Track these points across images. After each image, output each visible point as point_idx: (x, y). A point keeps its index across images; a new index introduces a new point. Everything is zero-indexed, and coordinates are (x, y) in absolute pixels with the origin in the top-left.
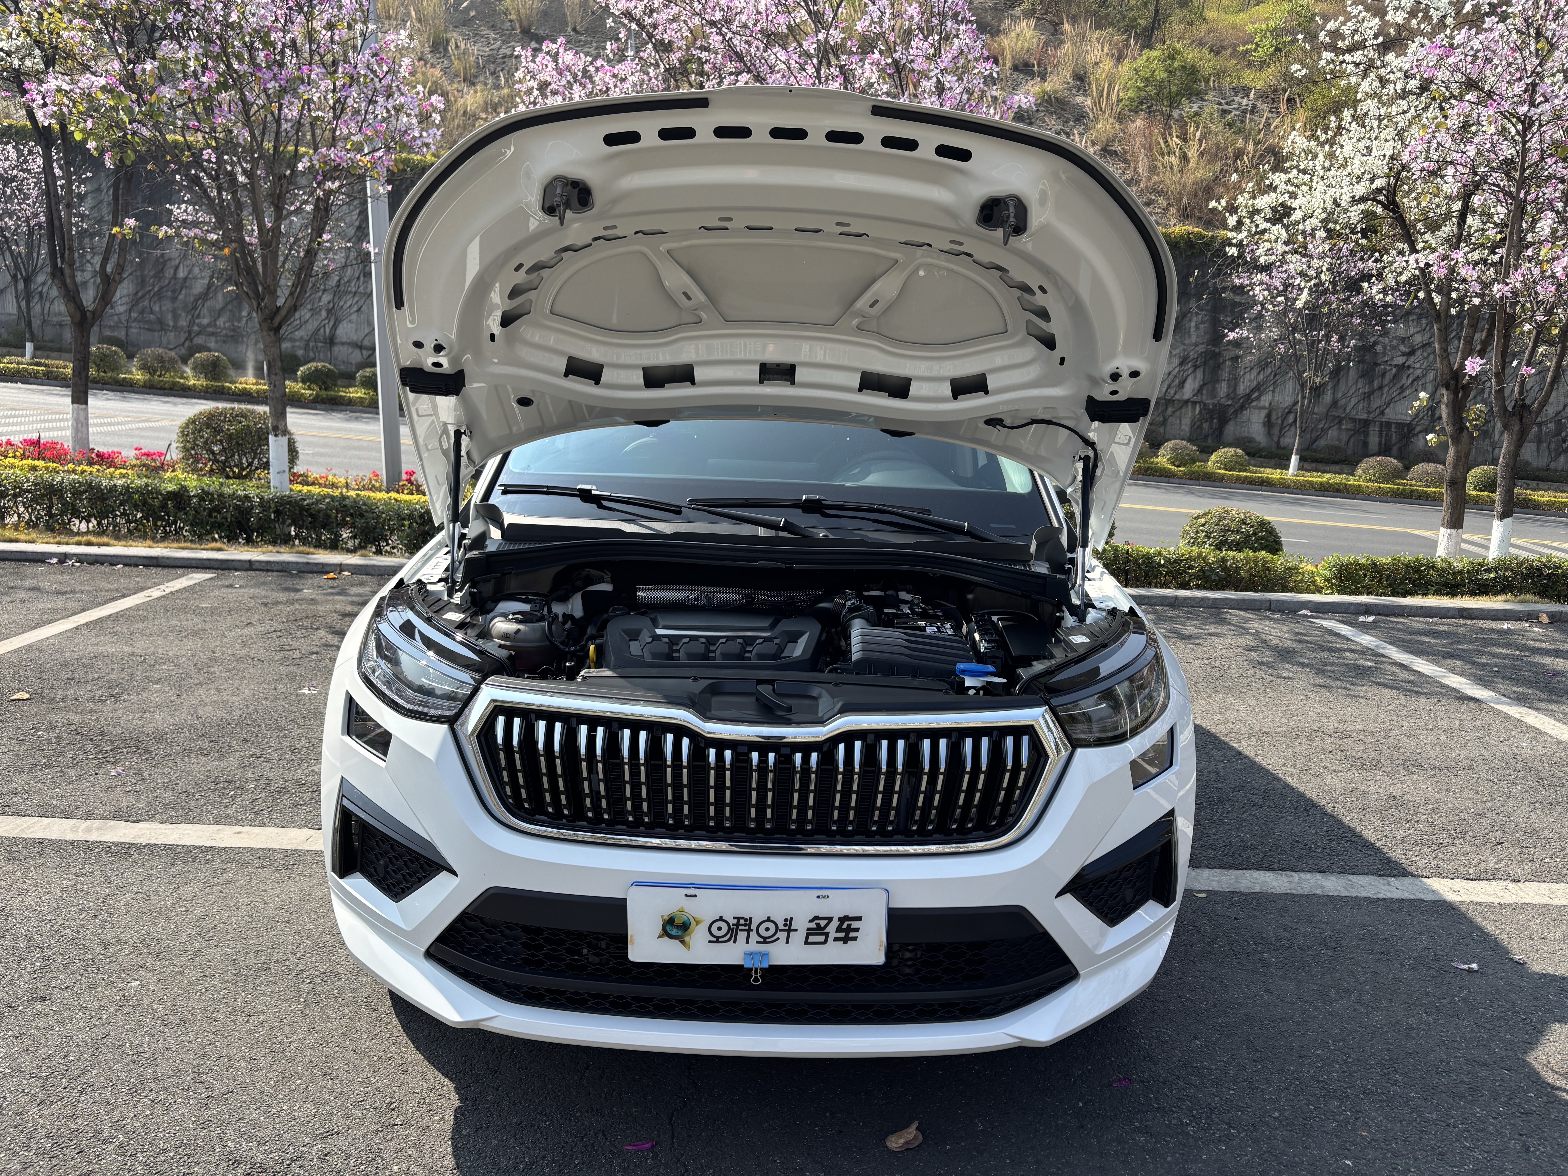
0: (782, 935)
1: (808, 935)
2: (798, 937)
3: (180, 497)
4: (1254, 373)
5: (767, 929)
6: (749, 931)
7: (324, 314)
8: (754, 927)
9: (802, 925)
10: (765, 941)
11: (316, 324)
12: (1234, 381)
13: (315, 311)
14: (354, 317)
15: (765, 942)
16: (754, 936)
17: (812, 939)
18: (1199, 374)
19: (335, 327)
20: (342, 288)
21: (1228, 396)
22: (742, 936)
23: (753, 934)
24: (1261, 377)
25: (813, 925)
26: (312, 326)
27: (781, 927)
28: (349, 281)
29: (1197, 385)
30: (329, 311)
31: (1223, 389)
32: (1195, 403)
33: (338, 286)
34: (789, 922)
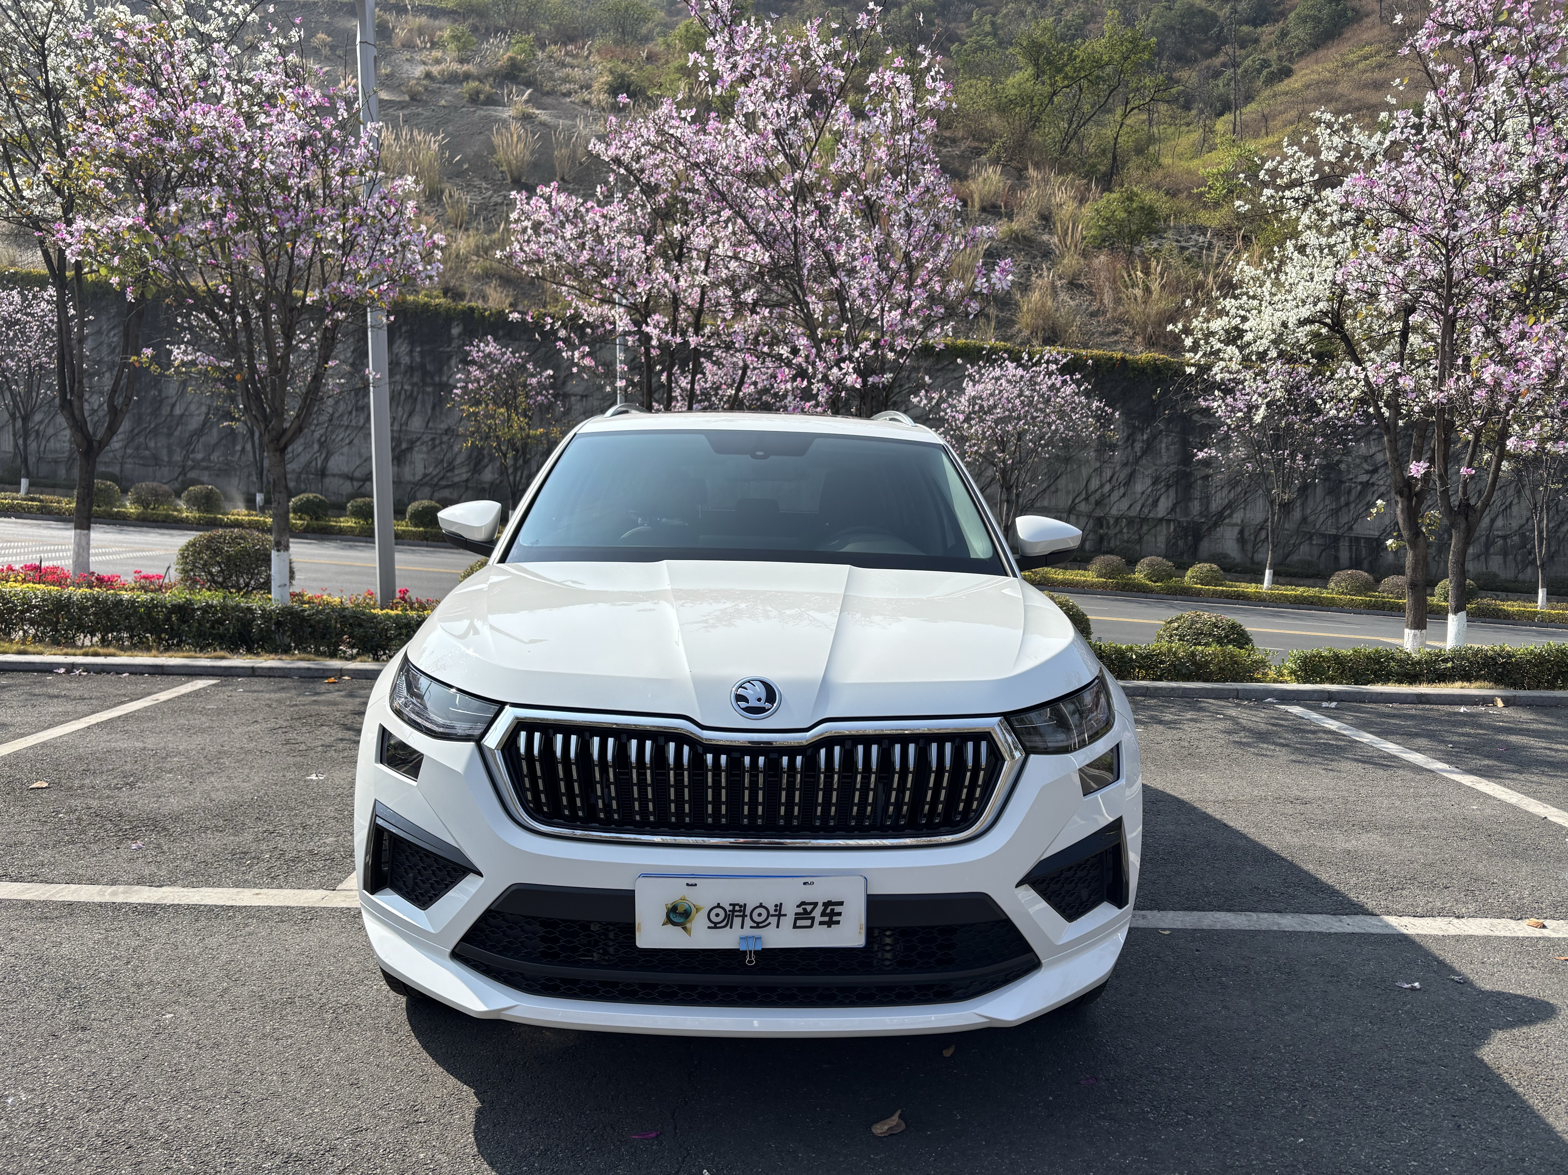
0: (773, 920)
1: (796, 920)
2: (787, 922)
3: (183, 610)
4: (1225, 491)
5: (760, 915)
6: (744, 916)
7: (316, 447)
8: (748, 912)
9: (790, 910)
10: (758, 925)
11: (308, 457)
12: (1206, 500)
13: (307, 446)
14: (346, 450)
15: (758, 927)
16: (748, 922)
17: (800, 923)
18: (1172, 492)
19: (327, 459)
20: (335, 422)
21: (1201, 514)
22: (737, 921)
23: (747, 920)
24: (1232, 495)
25: (800, 910)
26: (304, 458)
27: (772, 912)
28: (342, 415)
29: (1170, 504)
30: (321, 444)
31: (1196, 507)
32: (1169, 521)
33: (331, 420)
34: (779, 907)
